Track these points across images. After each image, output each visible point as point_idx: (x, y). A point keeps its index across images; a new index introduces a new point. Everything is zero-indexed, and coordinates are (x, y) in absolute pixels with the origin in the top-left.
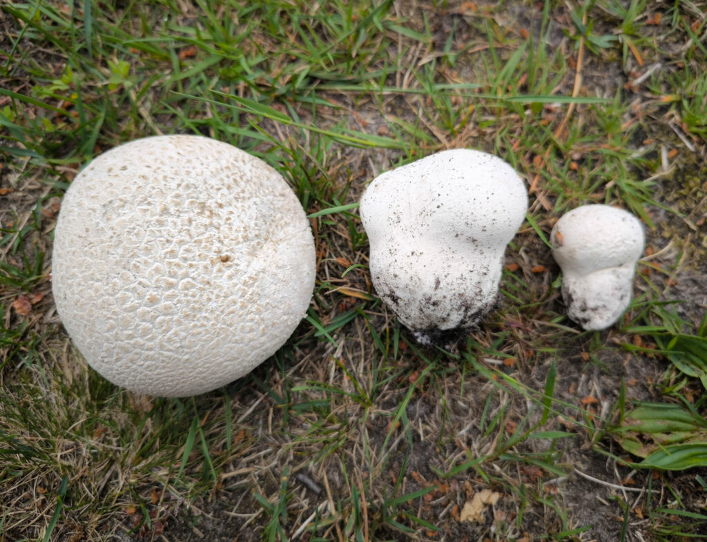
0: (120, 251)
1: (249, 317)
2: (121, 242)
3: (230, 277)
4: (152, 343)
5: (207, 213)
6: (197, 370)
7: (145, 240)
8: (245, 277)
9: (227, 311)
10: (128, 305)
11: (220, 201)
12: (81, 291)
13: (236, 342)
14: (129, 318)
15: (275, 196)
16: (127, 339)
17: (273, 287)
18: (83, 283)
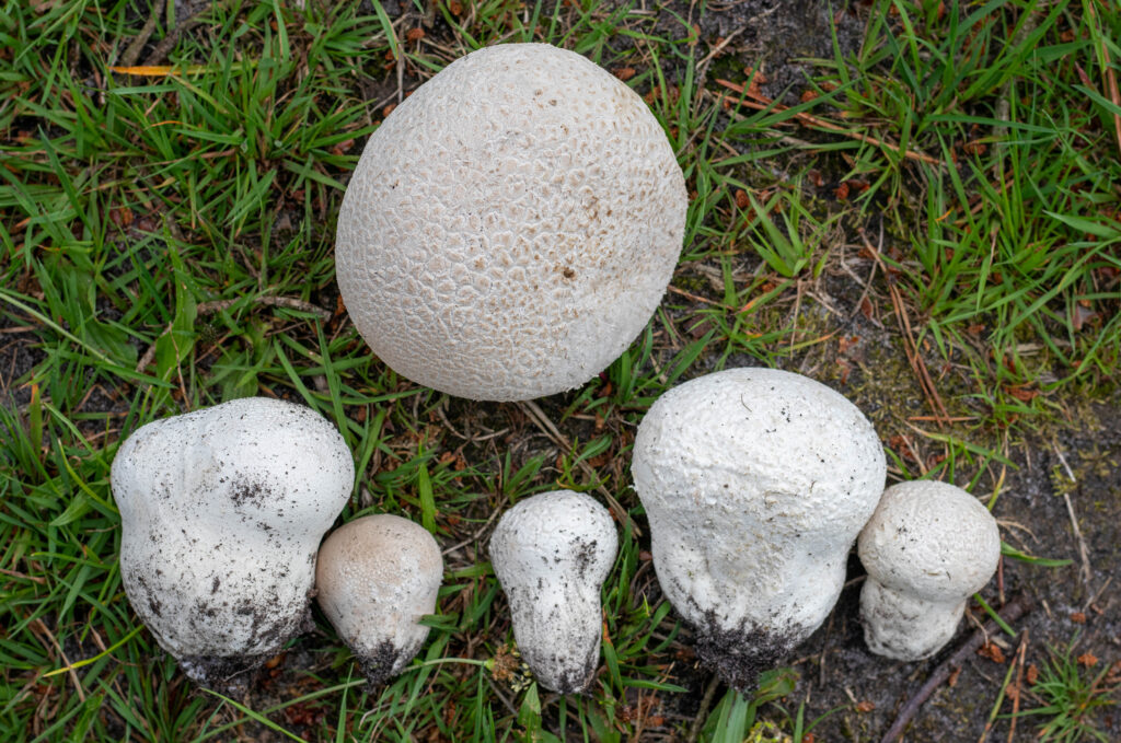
0: (489, 192)
1: (537, 350)
2: (497, 184)
3: (558, 296)
4: (440, 304)
5: (592, 213)
6: (447, 361)
7: (519, 201)
8: (569, 306)
9: (526, 328)
10: (453, 251)
11: (612, 208)
12: (419, 198)
13: (506, 364)
14: (442, 264)
15: (663, 230)
16: (423, 281)
17: (584, 337)
18: (427, 192)
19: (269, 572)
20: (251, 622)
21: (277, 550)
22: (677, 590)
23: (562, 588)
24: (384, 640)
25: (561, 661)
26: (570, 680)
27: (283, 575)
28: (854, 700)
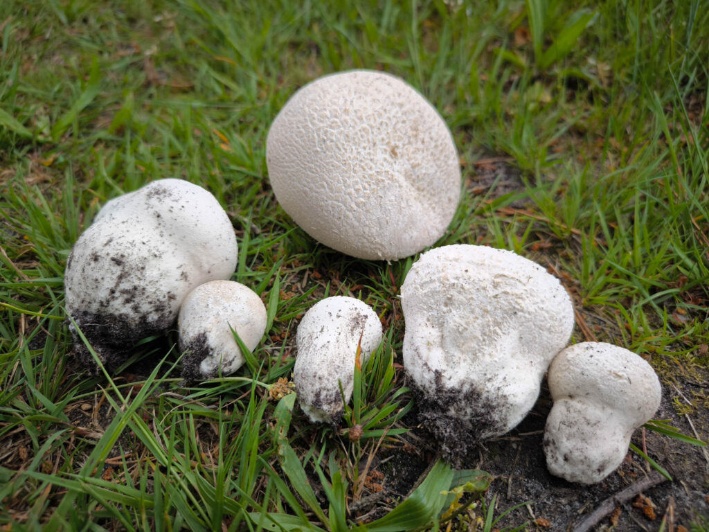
1: (366, 185)
4: (317, 123)
5: (414, 133)
8: (390, 171)
11: (425, 141)
19: (148, 247)
20: (119, 273)
21: (159, 238)
22: (417, 358)
23: (337, 334)
24: (202, 332)
25: (320, 378)
26: (322, 397)
27: (156, 256)
28: (533, 516)
